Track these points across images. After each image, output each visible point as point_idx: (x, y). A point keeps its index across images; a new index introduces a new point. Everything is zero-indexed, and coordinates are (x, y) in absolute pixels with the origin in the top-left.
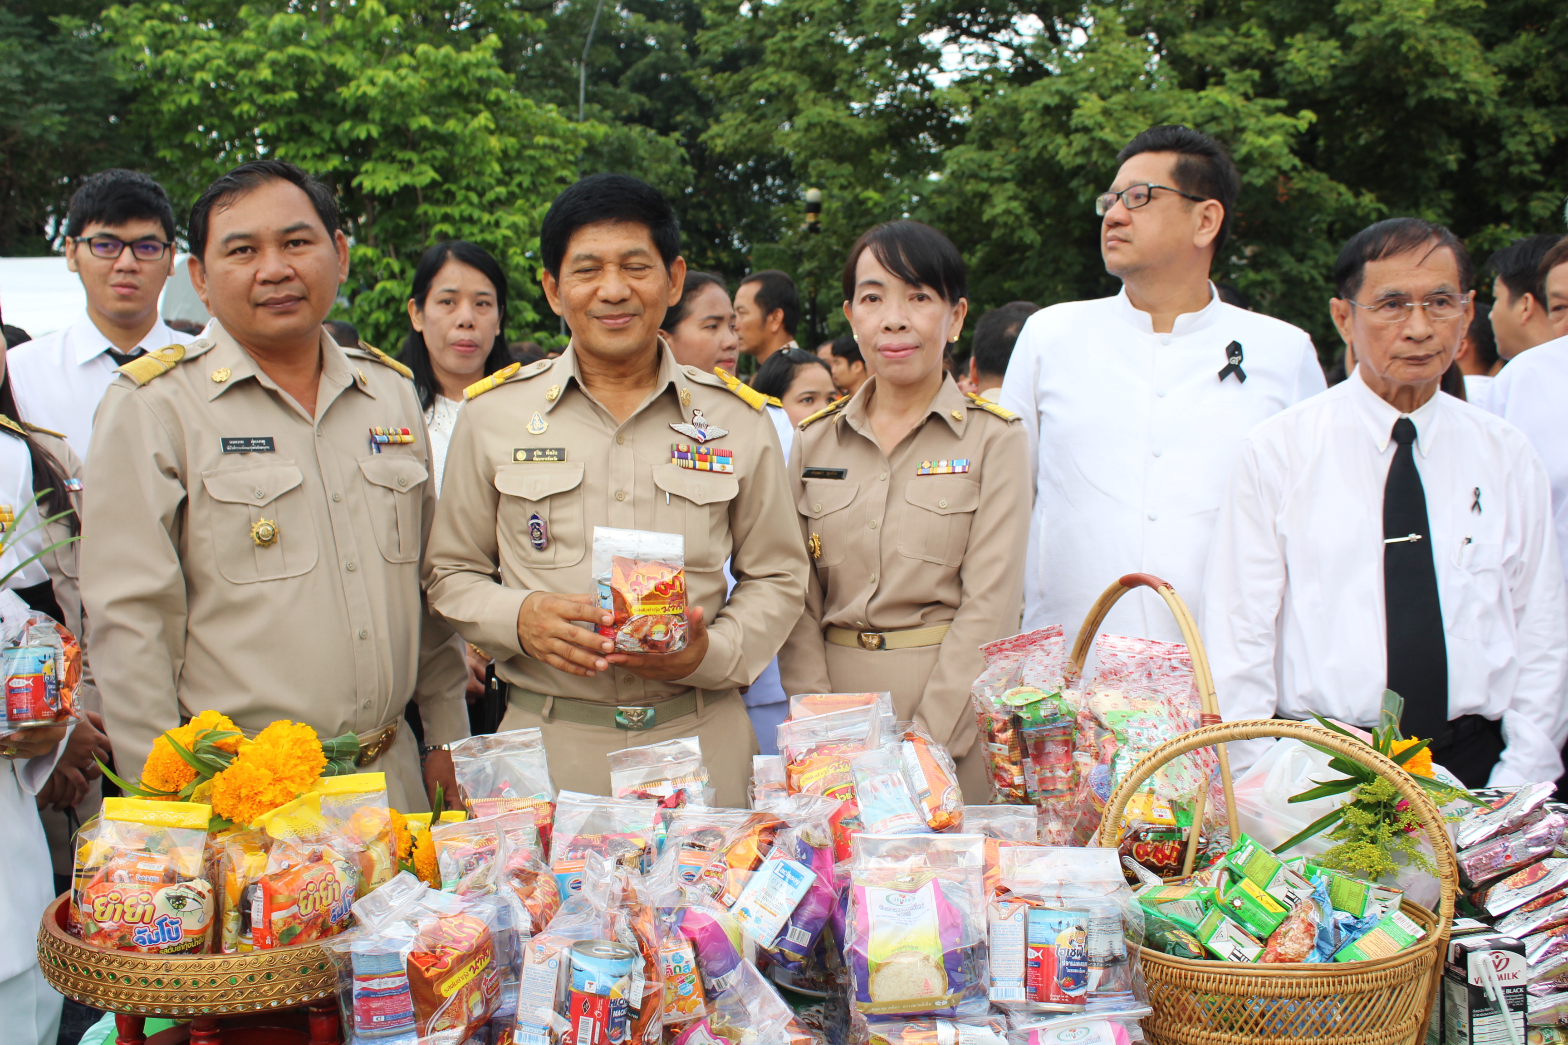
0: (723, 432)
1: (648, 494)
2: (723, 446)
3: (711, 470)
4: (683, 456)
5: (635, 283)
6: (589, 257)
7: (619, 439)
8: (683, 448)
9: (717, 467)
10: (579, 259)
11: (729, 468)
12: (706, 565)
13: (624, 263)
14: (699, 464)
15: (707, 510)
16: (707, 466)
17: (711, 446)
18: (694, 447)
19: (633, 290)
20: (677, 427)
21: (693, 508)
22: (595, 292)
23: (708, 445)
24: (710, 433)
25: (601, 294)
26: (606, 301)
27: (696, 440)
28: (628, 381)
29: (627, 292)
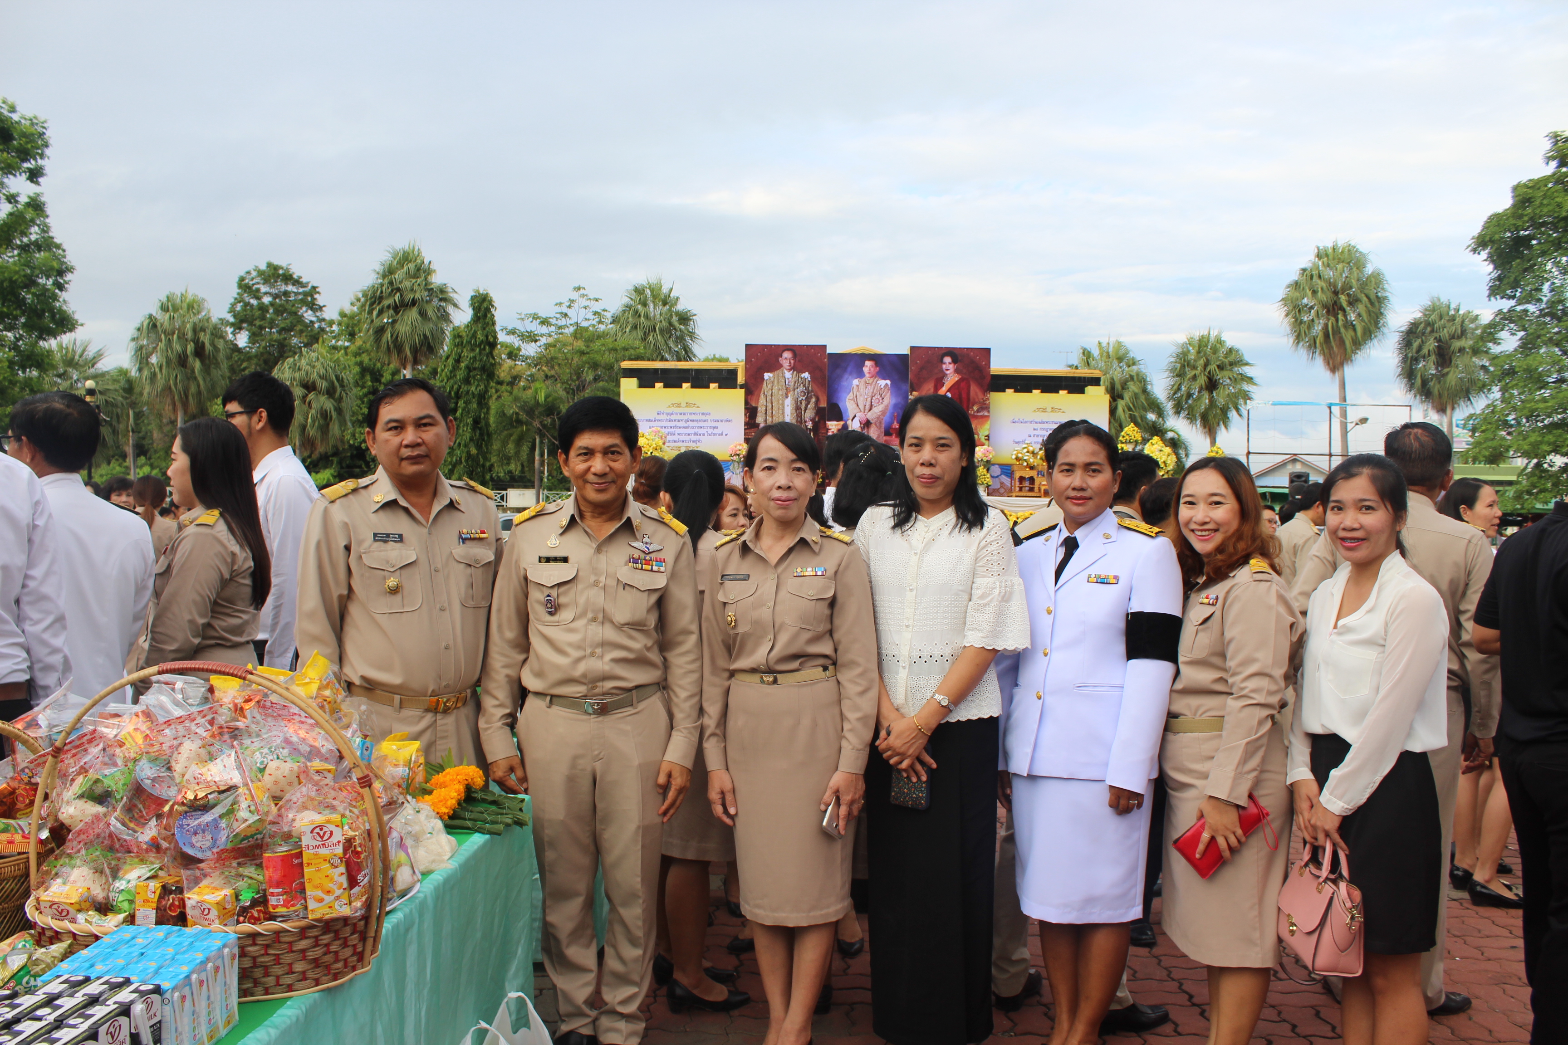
0: (660, 548)
1: (612, 583)
2: (661, 555)
3: (652, 570)
4: (635, 561)
5: (612, 464)
6: (586, 448)
7: (599, 550)
8: (636, 556)
9: (655, 568)
10: (580, 448)
11: (662, 569)
12: (645, 625)
13: (608, 451)
14: (645, 567)
15: (647, 593)
16: (649, 567)
17: (653, 555)
18: (642, 556)
19: (611, 468)
20: (633, 544)
21: (639, 592)
22: (589, 469)
23: (651, 555)
24: (652, 548)
25: (593, 470)
26: (595, 474)
27: (644, 552)
28: (604, 517)
29: (608, 469)
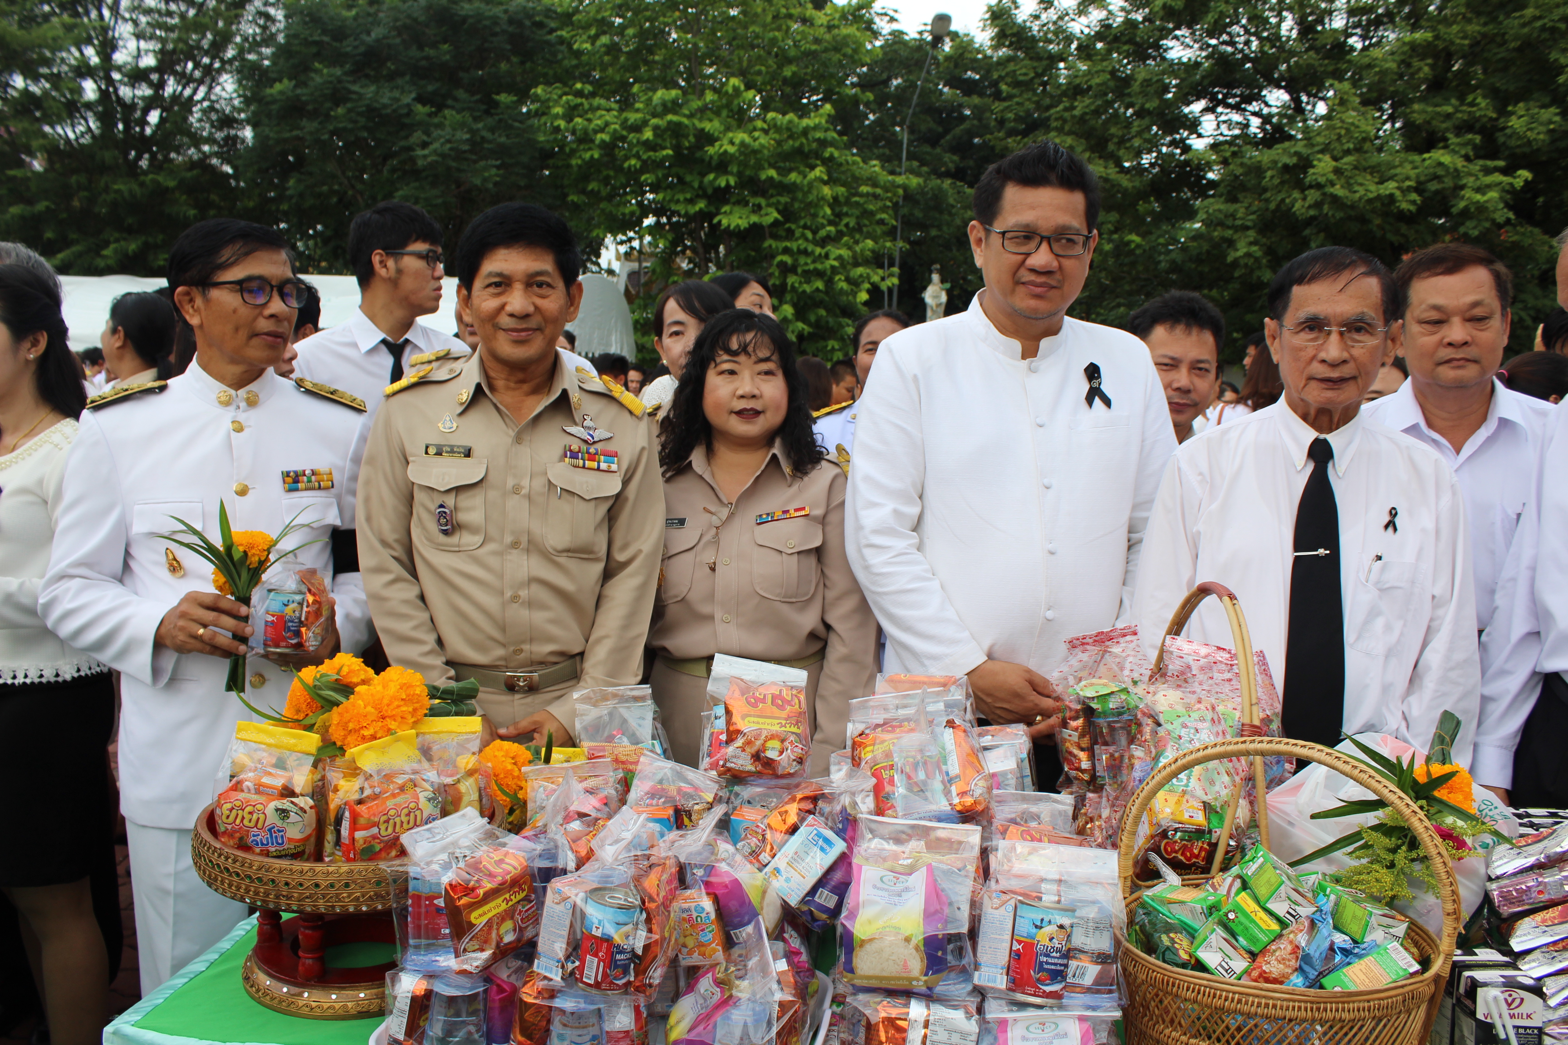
0: (609, 435)
1: (541, 487)
2: (611, 447)
3: (598, 469)
4: (574, 455)
5: (539, 302)
6: (500, 275)
7: (518, 439)
8: (575, 447)
9: (603, 466)
10: (490, 275)
11: (614, 467)
12: (591, 552)
13: (533, 282)
14: (588, 464)
15: (593, 503)
16: (594, 465)
17: (599, 446)
18: (584, 447)
19: (537, 308)
20: (569, 429)
21: (582, 502)
22: (502, 307)
23: (597, 446)
24: (597, 435)
25: (508, 308)
26: (512, 315)
27: (585, 441)
28: (526, 387)
29: (531, 309)
